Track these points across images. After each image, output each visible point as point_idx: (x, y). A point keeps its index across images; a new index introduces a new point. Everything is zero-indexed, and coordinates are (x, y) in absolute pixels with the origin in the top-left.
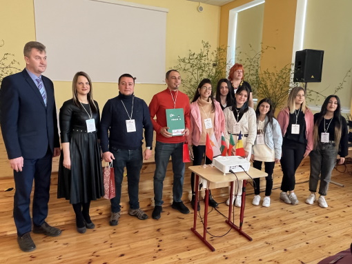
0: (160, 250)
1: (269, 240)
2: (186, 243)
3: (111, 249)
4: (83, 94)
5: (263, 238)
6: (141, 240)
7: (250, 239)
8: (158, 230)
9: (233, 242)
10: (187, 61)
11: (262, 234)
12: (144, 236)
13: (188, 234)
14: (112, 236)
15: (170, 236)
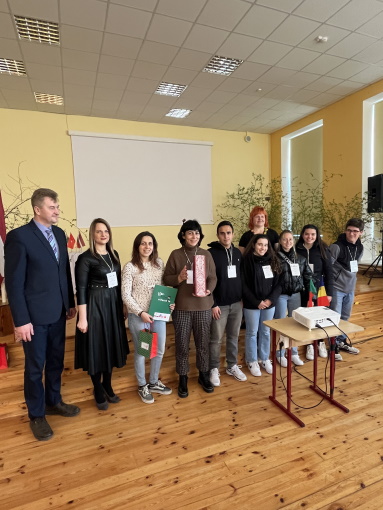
0: (236, 425)
1: (372, 411)
2: (268, 416)
3: (178, 424)
4: (101, 244)
5: (362, 409)
6: (211, 413)
7: (346, 411)
8: (230, 399)
9: (324, 414)
10: (236, 197)
11: (360, 403)
12: (214, 407)
13: (267, 403)
14: (177, 407)
15: (245, 407)
